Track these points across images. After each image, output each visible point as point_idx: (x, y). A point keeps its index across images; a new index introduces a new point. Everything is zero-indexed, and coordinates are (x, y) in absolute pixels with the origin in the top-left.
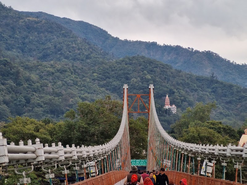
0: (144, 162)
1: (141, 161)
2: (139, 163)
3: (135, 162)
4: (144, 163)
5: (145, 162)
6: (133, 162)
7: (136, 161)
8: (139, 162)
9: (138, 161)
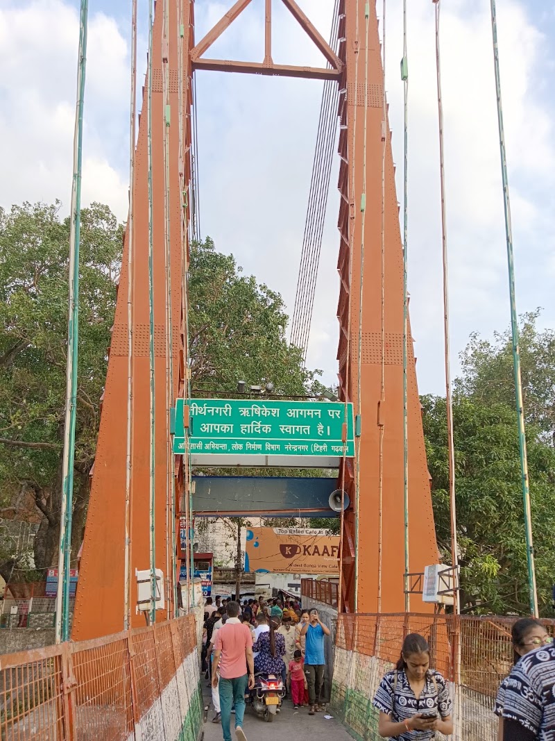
0: (312, 422)
1: (292, 413)
2: (267, 428)
3: (237, 419)
4: (314, 433)
5: (325, 419)
6: (209, 418)
7: (245, 412)
8: (265, 420)
9: (257, 410)
